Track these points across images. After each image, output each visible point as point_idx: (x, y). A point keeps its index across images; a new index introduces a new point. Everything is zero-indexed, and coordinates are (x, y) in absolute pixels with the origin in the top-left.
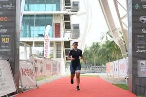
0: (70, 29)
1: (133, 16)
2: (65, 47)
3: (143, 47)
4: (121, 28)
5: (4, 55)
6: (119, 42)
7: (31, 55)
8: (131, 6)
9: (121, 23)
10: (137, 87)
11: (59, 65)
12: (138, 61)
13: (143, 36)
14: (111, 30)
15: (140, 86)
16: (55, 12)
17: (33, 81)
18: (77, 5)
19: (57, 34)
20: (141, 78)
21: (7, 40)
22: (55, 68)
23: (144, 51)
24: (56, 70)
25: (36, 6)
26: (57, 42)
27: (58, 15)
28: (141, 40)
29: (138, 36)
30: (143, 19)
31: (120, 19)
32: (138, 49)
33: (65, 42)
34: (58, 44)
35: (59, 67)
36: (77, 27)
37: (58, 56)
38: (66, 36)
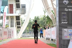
0: (20, 8)
2: (16, 20)
3: (66, 20)
4: (52, 7)
6: (51, 16)
9: (52, 4)
10: (62, 46)
11: (13, 32)
12: (63, 29)
13: (65, 13)
14: (46, 9)
15: (64, 45)
20: (64, 40)
23: (66, 23)
24: (11, 35)
26: (11, 17)
28: (64, 15)
29: (63, 13)
30: (65, 2)
32: (63, 21)
33: (16, 17)
34: (12, 18)
35: (13, 33)
36: (24, 7)
37: (12, 26)
38: (17, 12)
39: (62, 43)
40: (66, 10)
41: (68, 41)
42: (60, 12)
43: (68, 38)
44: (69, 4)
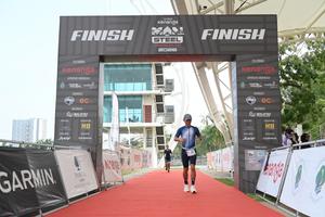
0: (163, 112)
1: (238, 96)
2: (157, 134)
5: (84, 144)
6: (222, 127)
7: (116, 144)
8: (235, 84)
9: (224, 104)
10: (245, 182)
12: (246, 151)
13: (250, 121)
16: (145, 92)
17: (119, 176)
18: (171, 84)
19: (148, 118)
20: (249, 172)
21: (88, 126)
22: (146, 159)
23: (252, 139)
24: (146, 162)
25: (122, 84)
26: (147, 128)
27: (149, 96)
29: (245, 121)
31: (222, 100)
32: (245, 136)
33: (157, 128)
34: (149, 130)
36: (171, 110)
37: (149, 145)
38: (158, 121)
39: (246, 178)
40: (251, 114)
41: (258, 173)
42: (240, 119)
43: (257, 168)
44: (257, 104)
